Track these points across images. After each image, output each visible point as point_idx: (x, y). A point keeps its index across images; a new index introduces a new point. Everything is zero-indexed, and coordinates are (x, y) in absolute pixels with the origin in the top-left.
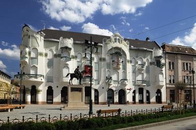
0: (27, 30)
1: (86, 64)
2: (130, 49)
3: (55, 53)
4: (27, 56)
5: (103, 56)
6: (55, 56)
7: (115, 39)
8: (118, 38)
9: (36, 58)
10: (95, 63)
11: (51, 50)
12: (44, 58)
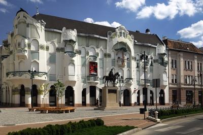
0: (24, 17)
1: (91, 61)
2: (135, 45)
3: (57, 46)
4: (26, 49)
5: (108, 52)
6: (58, 50)
7: (121, 33)
8: (123, 31)
9: (37, 52)
10: (100, 59)
11: (53, 43)
12: (45, 51)
